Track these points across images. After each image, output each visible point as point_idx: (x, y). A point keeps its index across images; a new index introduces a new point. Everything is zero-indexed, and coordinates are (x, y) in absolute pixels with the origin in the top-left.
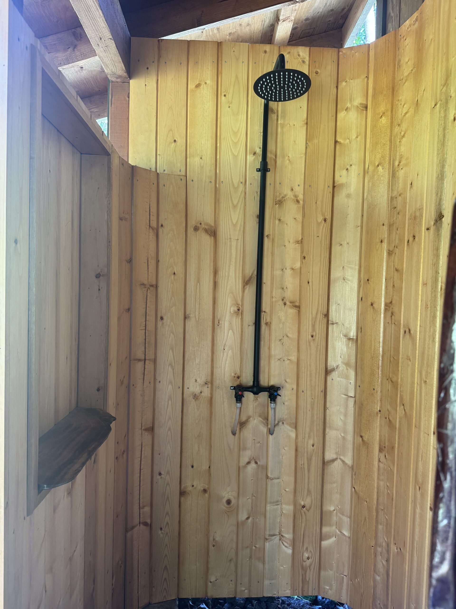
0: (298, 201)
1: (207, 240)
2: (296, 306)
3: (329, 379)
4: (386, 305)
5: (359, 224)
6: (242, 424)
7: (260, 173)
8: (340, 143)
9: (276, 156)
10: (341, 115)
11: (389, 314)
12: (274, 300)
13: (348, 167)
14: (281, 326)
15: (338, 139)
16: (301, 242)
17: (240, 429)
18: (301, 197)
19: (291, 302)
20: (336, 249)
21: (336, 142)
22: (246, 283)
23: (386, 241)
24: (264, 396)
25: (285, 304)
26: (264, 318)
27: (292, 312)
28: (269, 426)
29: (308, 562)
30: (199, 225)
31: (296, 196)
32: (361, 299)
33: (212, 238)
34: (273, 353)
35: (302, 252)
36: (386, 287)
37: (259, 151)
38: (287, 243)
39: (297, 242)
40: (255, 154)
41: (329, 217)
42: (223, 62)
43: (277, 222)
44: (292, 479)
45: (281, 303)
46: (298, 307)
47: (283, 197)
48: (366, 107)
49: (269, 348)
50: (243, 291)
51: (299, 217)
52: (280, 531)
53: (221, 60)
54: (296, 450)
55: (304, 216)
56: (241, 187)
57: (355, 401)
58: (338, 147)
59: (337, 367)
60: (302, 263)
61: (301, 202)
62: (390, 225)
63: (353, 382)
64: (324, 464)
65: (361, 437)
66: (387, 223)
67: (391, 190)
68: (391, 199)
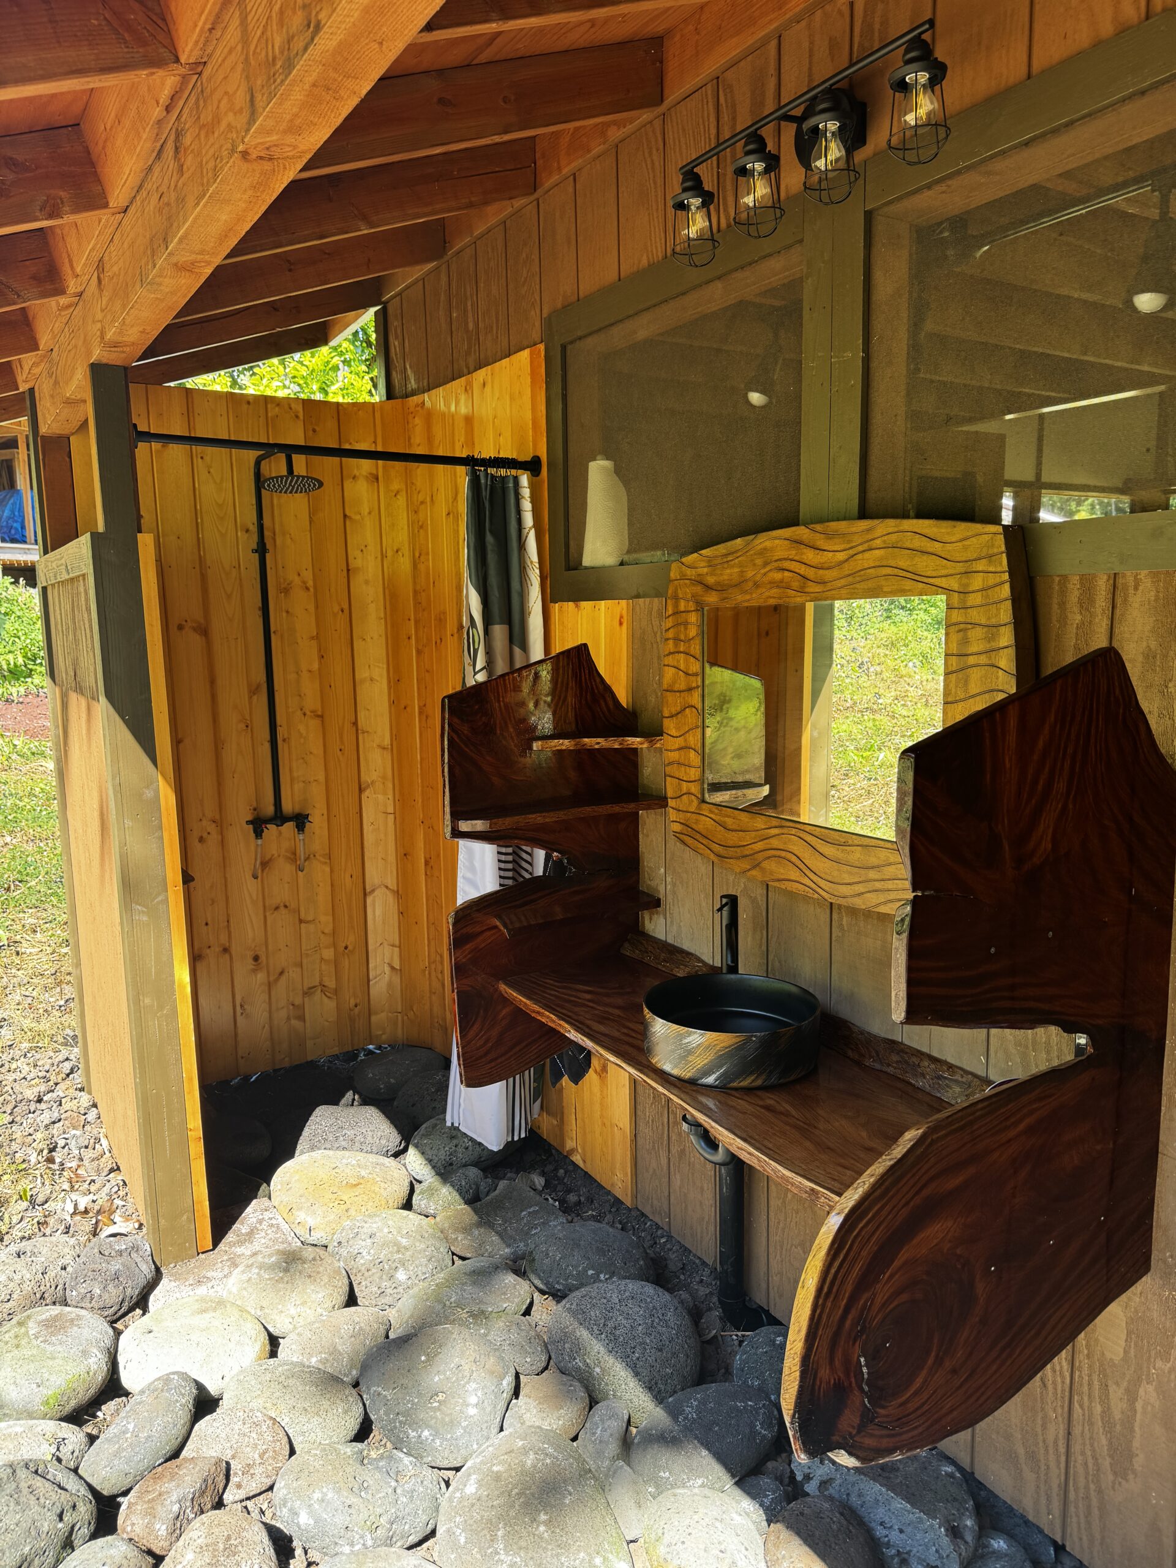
0: (307, 589)
1: (197, 639)
2: (318, 716)
3: (364, 796)
4: (420, 708)
5: (382, 615)
6: (265, 864)
7: (257, 554)
8: (350, 518)
9: (274, 534)
10: (347, 484)
11: (424, 717)
12: (290, 710)
13: (363, 548)
14: (302, 740)
15: (348, 513)
16: (317, 637)
17: (263, 871)
18: (310, 583)
19: (311, 712)
20: (357, 644)
21: (345, 516)
22: (253, 691)
23: (413, 638)
24: (290, 826)
25: (305, 714)
26: (281, 732)
27: (314, 723)
28: (298, 863)
29: (357, 1010)
30: (184, 623)
31: (304, 582)
32: (392, 703)
33: (204, 638)
34: (295, 774)
35: (320, 650)
36: (418, 689)
37: (254, 529)
38: (299, 641)
39: (312, 638)
40: (247, 531)
41: (346, 606)
42: (196, 415)
43: (284, 614)
44: (330, 918)
45: (299, 713)
46: (322, 717)
47: (289, 584)
48: (377, 479)
49: (291, 770)
50: (250, 703)
51: (312, 608)
52: (321, 980)
53: (193, 412)
54: (332, 885)
55: (317, 607)
56: (234, 572)
57: (395, 818)
58: (348, 523)
59: (373, 782)
60: (320, 663)
61: (312, 589)
62: (417, 622)
63: (391, 797)
64: (365, 895)
65: (405, 855)
66: (412, 618)
67: (415, 583)
68: (415, 592)
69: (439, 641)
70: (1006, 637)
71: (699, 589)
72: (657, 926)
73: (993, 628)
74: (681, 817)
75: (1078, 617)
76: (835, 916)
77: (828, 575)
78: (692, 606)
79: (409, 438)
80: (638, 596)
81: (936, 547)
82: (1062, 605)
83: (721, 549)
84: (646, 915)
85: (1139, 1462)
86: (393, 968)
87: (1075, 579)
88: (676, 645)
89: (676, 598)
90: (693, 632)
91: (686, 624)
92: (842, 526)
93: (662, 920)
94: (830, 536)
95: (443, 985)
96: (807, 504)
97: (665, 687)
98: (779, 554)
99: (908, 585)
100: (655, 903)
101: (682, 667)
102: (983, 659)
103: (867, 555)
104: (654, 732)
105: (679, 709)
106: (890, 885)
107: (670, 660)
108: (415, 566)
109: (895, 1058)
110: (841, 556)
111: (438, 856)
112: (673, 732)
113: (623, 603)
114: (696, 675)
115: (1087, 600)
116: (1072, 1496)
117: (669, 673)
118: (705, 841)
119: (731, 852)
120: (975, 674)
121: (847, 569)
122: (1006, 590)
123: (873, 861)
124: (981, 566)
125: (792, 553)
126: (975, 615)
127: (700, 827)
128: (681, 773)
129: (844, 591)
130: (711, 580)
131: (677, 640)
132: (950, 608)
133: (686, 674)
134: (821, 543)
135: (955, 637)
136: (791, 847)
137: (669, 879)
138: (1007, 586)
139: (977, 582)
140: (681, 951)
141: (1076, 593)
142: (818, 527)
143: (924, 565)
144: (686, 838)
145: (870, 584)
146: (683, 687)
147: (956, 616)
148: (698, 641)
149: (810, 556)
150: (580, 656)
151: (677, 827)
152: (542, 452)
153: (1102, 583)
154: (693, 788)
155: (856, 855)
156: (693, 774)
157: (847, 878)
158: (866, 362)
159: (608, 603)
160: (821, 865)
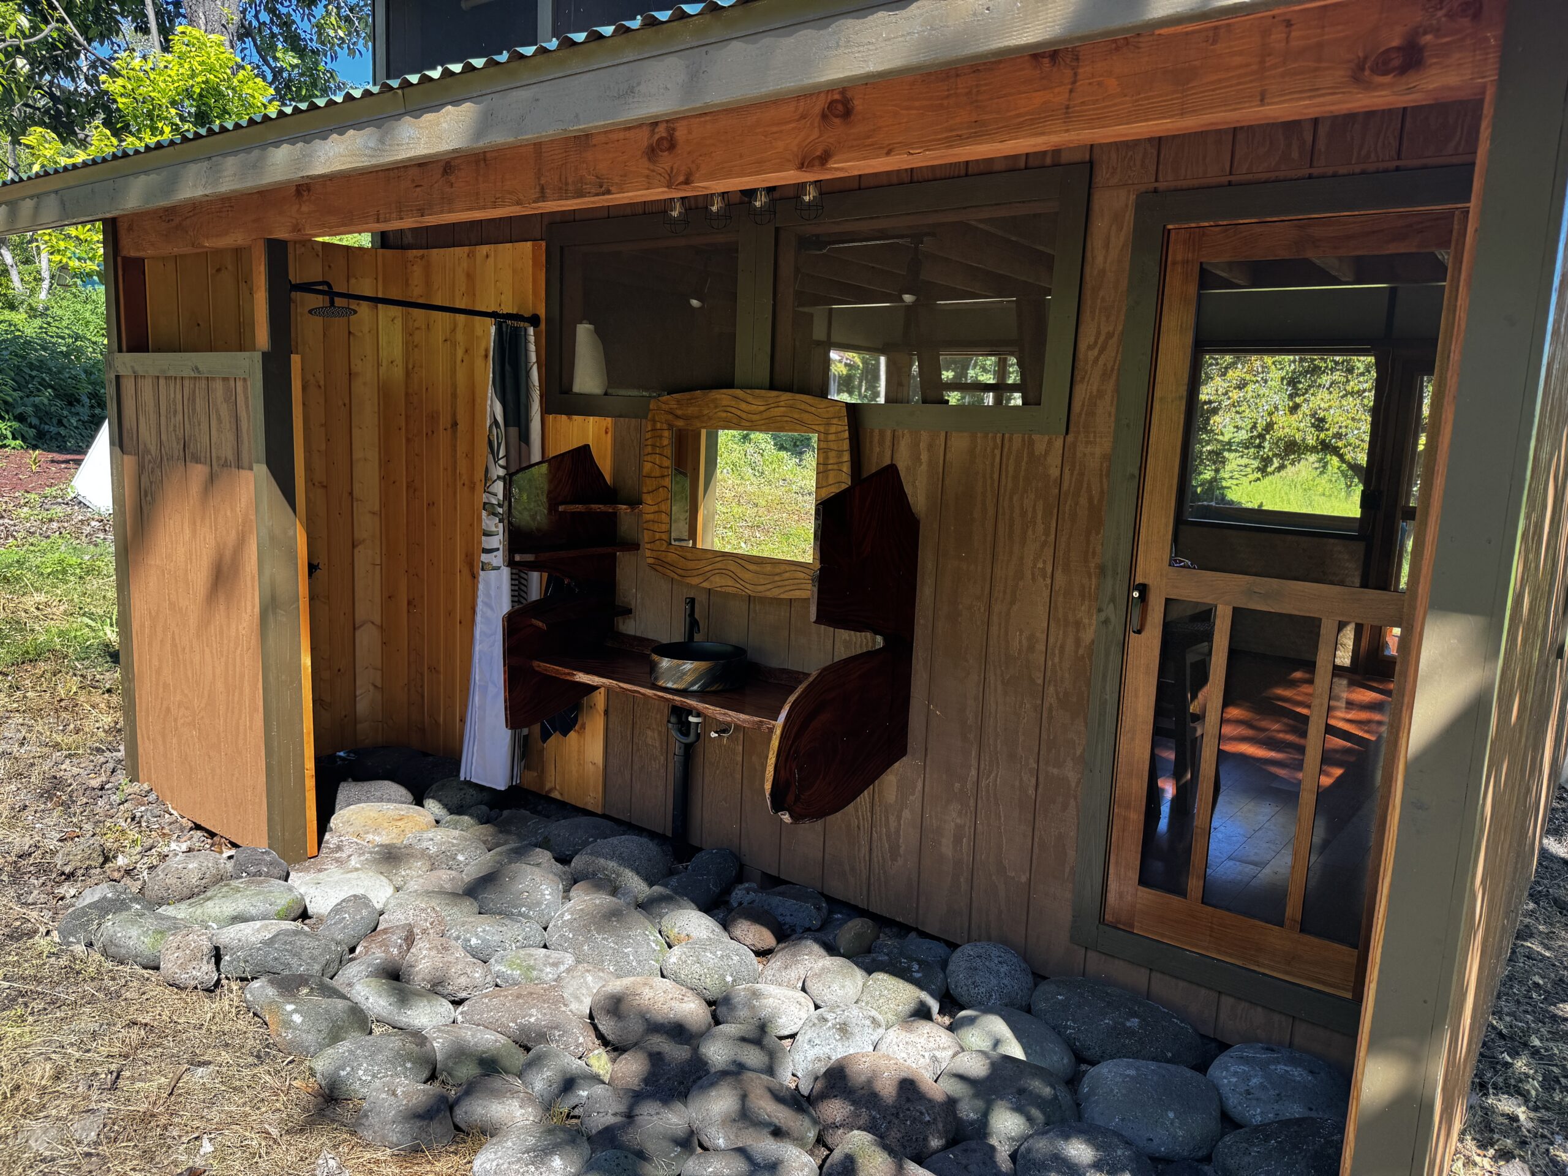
0: (320, 387)
3: (356, 551)
4: (407, 483)
5: (376, 410)
8: (354, 335)
11: (411, 490)
13: (363, 357)
15: (352, 330)
16: (325, 425)
18: (322, 383)
19: (319, 483)
20: (356, 432)
21: (350, 333)
23: (404, 429)
25: (314, 485)
27: (321, 492)
29: (346, 720)
31: (317, 382)
32: (383, 478)
35: (327, 435)
36: (407, 469)
39: (322, 425)
41: (347, 402)
44: (328, 648)
46: (325, 487)
51: (323, 402)
52: (320, 696)
54: (329, 621)
55: (326, 401)
57: (381, 569)
58: (351, 338)
59: (364, 540)
61: (323, 388)
62: (407, 416)
63: (378, 551)
64: (354, 629)
65: (390, 597)
66: (403, 413)
67: (407, 387)
68: (407, 394)
69: (430, 433)
70: (846, 457)
71: (670, 417)
72: (629, 627)
73: (840, 452)
74: (655, 554)
75: (878, 449)
76: (752, 606)
77: (755, 417)
78: (665, 426)
79: (407, 280)
80: (620, 416)
81: (813, 410)
82: (871, 442)
83: (687, 395)
84: (620, 619)
85: (902, 850)
86: (376, 687)
87: (877, 431)
88: (652, 449)
89: (654, 421)
90: (666, 442)
91: (661, 437)
92: (763, 392)
93: (632, 621)
94: (755, 397)
95: (423, 696)
96: (739, 376)
97: (644, 474)
98: (725, 403)
99: (798, 427)
100: (627, 612)
101: (657, 463)
102: (835, 467)
103: (776, 409)
104: (635, 502)
105: (654, 488)
106: (786, 583)
107: (649, 458)
108: (408, 374)
110: (762, 408)
111: (422, 597)
112: (650, 502)
113: (609, 419)
114: (667, 468)
115: (882, 442)
116: (872, 879)
117: (647, 467)
118: (671, 568)
119: (689, 573)
120: (831, 474)
121: (765, 415)
122: (846, 434)
123: (778, 570)
124: (835, 421)
125: (733, 403)
126: (833, 446)
127: (668, 560)
128: (655, 527)
130: (679, 412)
131: (654, 446)
132: (820, 440)
133: (660, 467)
134: (750, 399)
135: (822, 455)
136: (729, 567)
137: (639, 596)
139: (833, 429)
140: (648, 640)
141: (876, 437)
142: (748, 391)
143: (806, 417)
144: (658, 568)
145: (778, 425)
146: (658, 474)
147: (823, 445)
148: (669, 448)
149: (743, 406)
150: (583, 454)
151: (650, 561)
152: (542, 312)
153: (889, 434)
154: (664, 536)
155: (768, 568)
156: (664, 527)
157: (762, 581)
158: (774, 306)
159: (597, 418)
160: (747, 576)
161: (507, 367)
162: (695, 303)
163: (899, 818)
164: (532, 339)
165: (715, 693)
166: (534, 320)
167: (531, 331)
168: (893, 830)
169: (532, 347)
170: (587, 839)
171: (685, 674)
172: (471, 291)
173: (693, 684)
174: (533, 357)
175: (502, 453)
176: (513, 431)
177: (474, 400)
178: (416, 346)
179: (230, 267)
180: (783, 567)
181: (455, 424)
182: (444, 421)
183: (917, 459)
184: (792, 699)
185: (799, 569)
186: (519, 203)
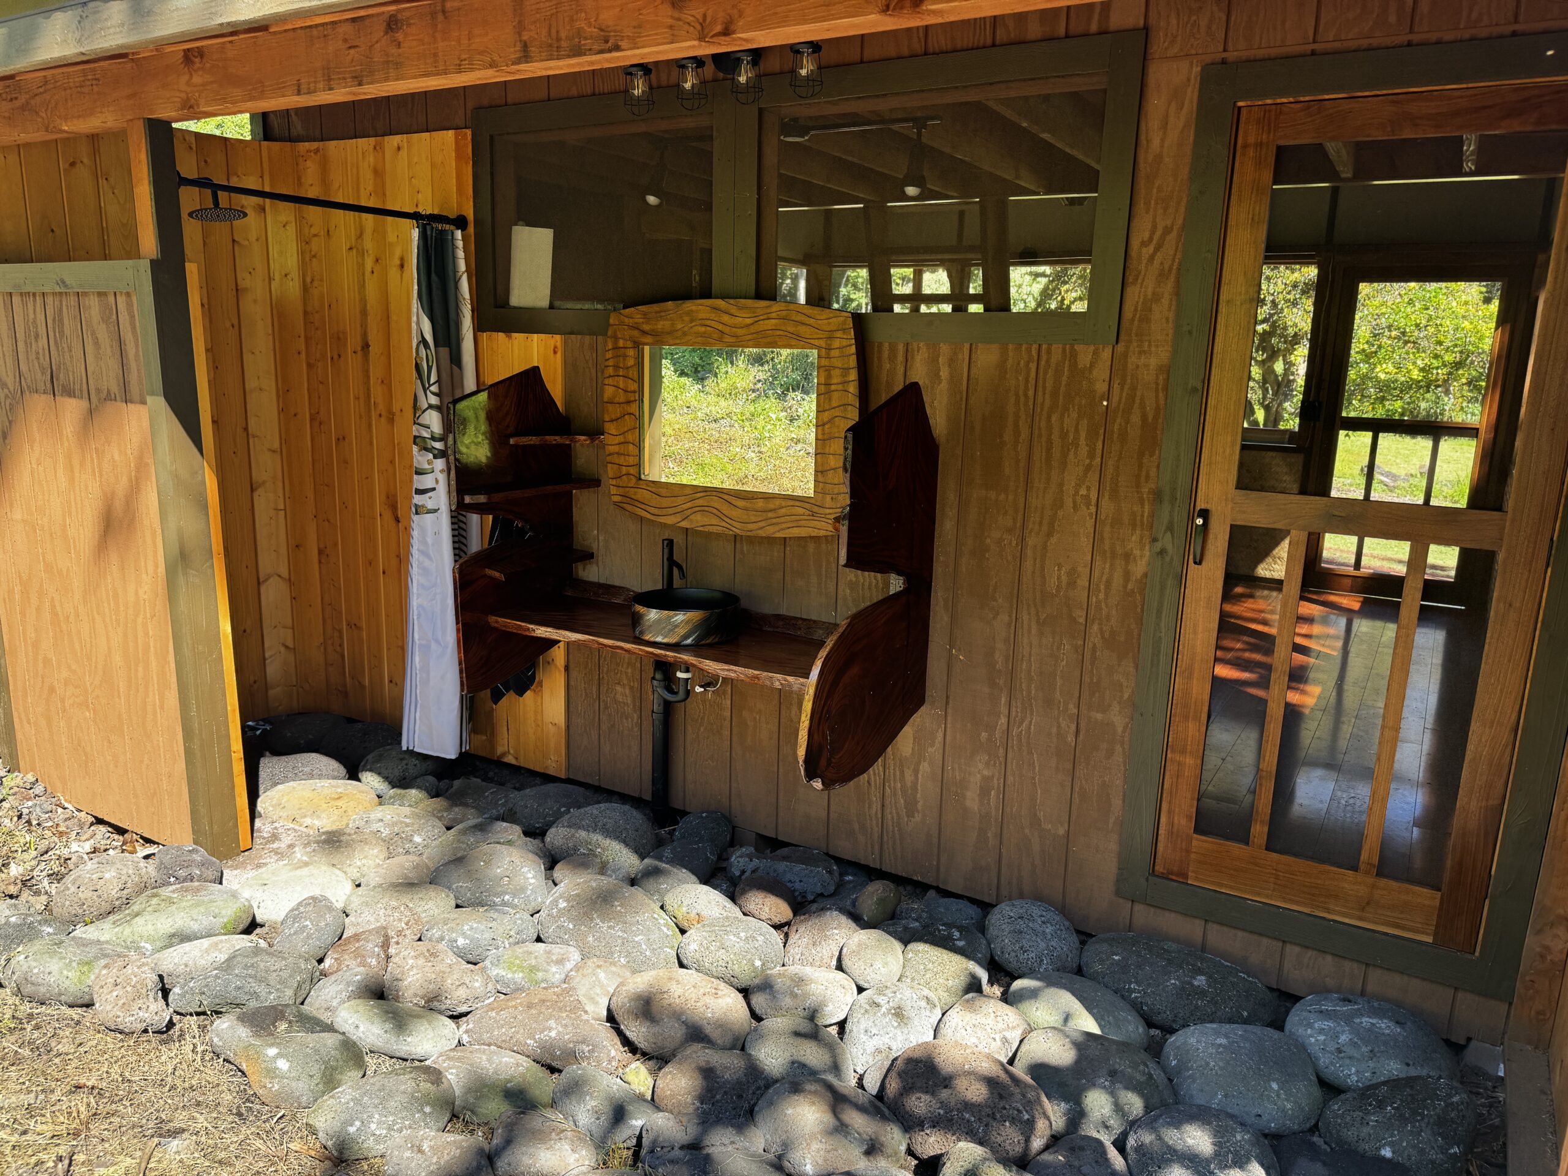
3: (256, 495)
4: (311, 415)
5: (270, 332)
8: (238, 242)
11: (316, 424)
13: (251, 270)
15: (236, 239)
16: (209, 350)
20: (247, 357)
21: (234, 241)
23: (304, 353)
29: (255, 686)
32: (282, 411)
35: (214, 362)
36: (309, 398)
41: (236, 323)
48: (265, 213)
57: (286, 514)
58: (236, 248)
59: (264, 482)
60: (215, 373)
62: (307, 339)
63: (281, 495)
64: (259, 583)
65: (297, 546)
66: (303, 335)
67: (305, 305)
68: (306, 313)
69: (336, 357)
70: (853, 375)
71: (636, 333)
72: (591, 573)
73: (846, 370)
74: (620, 491)
75: (888, 366)
76: (738, 546)
77: (740, 332)
78: (629, 344)
79: (299, 179)
80: (572, 333)
81: (811, 321)
82: (880, 358)
83: (655, 307)
84: (580, 566)
85: (920, 806)
86: (287, 647)
87: (886, 345)
88: (615, 371)
89: (615, 338)
90: (631, 362)
91: (625, 356)
92: (746, 302)
93: (595, 568)
94: (741, 308)
95: (343, 656)
96: (717, 282)
97: (606, 399)
98: (702, 315)
99: (793, 342)
100: (588, 556)
101: (621, 386)
102: (840, 387)
103: (766, 322)
104: (595, 432)
105: (619, 415)
106: (782, 519)
107: (610, 381)
108: (305, 288)
109: (781, 623)
110: (749, 321)
111: (336, 545)
112: (613, 432)
113: (558, 337)
114: (634, 392)
115: (893, 357)
116: (885, 837)
117: (609, 392)
118: (643, 506)
119: (664, 512)
120: (835, 395)
121: (753, 329)
122: (853, 349)
123: (771, 506)
124: (839, 334)
125: (713, 316)
126: (835, 362)
127: (637, 496)
128: (621, 460)
129: (751, 343)
130: (646, 327)
131: (616, 367)
132: (819, 357)
133: (626, 391)
134: (733, 310)
135: (822, 374)
136: (712, 504)
137: (601, 538)
138: (854, 347)
139: (836, 344)
140: (614, 587)
141: (887, 352)
142: (732, 301)
143: (802, 330)
144: (625, 506)
145: (769, 340)
146: (622, 400)
147: (824, 362)
148: (636, 369)
149: (726, 318)
150: (531, 378)
151: (615, 498)
152: (470, 214)
153: (901, 348)
154: (632, 470)
155: (760, 504)
156: (632, 460)
157: (753, 519)
158: (759, 201)
159: (543, 336)
160: (734, 513)
161: (434, 277)
162: (652, 200)
163: (916, 772)
164: (460, 244)
165: (710, 646)
166: (460, 222)
167: (459, 234)
168: (909, 784)
169: (461, 254)
170: (559, 809)
171: (677, 626)
172: (380, 189)
173: (686, 637)
174: (462, 266)
175: (433, 379)
176: (444, 352)
177: (388, 317)
178: (314, 256)
179: (85, 160)
180: (778, 502)
181: (366, 346)
182: (353, 342)
183: (935, 376)
184: (823, 653)
185: (797, 503)
186: (492, 65)
